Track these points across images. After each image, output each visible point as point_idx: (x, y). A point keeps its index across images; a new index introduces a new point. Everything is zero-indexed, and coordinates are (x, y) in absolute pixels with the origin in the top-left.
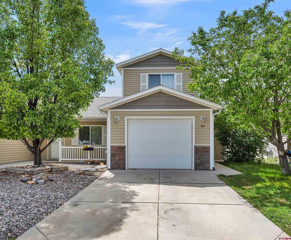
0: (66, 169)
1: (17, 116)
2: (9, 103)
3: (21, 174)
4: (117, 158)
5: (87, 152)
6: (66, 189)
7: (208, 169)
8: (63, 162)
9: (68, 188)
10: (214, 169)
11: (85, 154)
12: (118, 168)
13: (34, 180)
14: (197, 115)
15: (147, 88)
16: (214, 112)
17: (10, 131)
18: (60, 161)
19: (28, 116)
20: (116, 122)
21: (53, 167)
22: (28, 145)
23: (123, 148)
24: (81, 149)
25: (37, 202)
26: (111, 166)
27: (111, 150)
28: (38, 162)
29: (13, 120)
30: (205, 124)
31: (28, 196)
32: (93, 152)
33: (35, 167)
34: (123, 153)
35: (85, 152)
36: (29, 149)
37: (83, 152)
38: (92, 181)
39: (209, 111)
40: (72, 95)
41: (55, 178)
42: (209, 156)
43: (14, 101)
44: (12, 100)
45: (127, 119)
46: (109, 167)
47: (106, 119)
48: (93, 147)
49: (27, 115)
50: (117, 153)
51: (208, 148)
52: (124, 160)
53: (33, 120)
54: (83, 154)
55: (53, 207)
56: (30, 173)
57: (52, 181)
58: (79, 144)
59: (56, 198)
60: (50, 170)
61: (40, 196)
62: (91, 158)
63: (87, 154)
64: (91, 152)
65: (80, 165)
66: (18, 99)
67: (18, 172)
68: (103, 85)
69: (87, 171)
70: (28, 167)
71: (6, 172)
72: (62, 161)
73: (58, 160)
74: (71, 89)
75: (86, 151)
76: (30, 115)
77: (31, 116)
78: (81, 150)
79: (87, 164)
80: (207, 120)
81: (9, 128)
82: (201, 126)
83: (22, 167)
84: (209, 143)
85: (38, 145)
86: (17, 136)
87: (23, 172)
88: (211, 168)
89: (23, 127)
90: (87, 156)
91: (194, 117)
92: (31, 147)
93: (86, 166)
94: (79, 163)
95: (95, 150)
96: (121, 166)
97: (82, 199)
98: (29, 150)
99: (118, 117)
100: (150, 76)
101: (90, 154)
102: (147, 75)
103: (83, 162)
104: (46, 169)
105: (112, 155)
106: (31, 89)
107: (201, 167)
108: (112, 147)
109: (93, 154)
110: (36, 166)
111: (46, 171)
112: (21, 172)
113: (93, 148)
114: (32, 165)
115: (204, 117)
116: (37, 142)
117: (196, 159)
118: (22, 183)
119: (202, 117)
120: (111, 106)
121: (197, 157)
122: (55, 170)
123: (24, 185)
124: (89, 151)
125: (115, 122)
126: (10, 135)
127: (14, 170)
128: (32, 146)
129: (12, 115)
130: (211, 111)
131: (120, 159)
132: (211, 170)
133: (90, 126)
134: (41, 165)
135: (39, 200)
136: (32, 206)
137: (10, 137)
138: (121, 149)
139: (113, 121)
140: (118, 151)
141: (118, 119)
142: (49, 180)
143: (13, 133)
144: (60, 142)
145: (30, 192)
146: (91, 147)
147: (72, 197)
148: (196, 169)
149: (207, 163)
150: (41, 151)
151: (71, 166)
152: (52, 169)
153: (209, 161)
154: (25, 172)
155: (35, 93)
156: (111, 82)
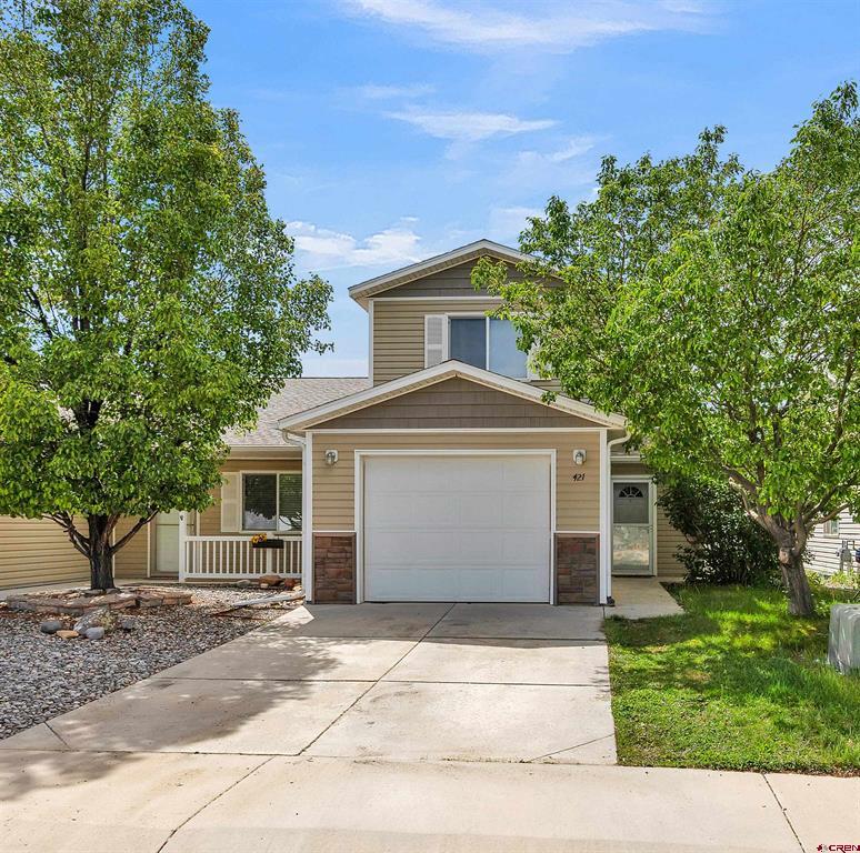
0: (187, 600)
1: (33, 453)
2: (8, 419)
3: (49, 614)
4: (332, 571)
5: (265, 553)
6: (158, 651)
7: (592, 601)
8: (191, 584)
9: (166, 649)
10: (611, 602)
11: (258, 559)
12: (335, 600)
13: (78, 627)
14: (562, 447)
15: (445, 357)
16: (611, 435)
17: (16, 493)
18: (181, 580)
19: (64, 452)
20: (330, 467)
21: (142, 595)
22: (72, 531)
23: (349, 541)
24: (245, 543)
25: (67, 677)
26: (315, 593)
27: (315, 547)
28: (102, 582)
29: (22, 465)
30: (586, 472)
31: (48, 664)
32: (282, 553)
33: (91, 595)
34: (348, 555)
35: (258, 553)
36: (75, 542)
37: (251, 553)
38: (242, 634)
39: (598, 435)
40: (184, 397)
41: (138, 626)
42: (596, 563)
43: (22, 414)
44: (16, 411)
45: (363, 457)
46: (309, 597)
47: (300, 454)
48: (281, 538)
49: (60, 450)
50: (330, 555)
51: (595, 540)
52: (352, 576)
53: (79, 463)
54: (251, 558)
55: (106, 688)
56: (76, 611)
57: (127, 631)
58: (243, 529)
59: (121, 668)
60: (133, 603)
61: (81, 665)
62: (275, 571)
63: (265, 558)
64: (274, 554)
65: (233, 592)
66: (32, 408)
67: (43, 610)
68: (297, 357)
69: (245, 607)
70: (71, 596)
71: (8, 610)
72: (188, 579)
73: (178, 578)
74: (182, 377)
75: (261, 550)
76: (71, 450)
77: (73, 454)
78: (245, 547)
79: (257, 588)
80: (590, 459)
81: (11, 485)
82: (575, 478)
83: (55, 596)
84: (597, 526)
85: (101, 532)
86: (36, 507)
87: (55, 610)
88: (603, 600)
89: (52, 483)
90: (264, 564)
91: (553, 453)
92: (82, 539)
93: (248, 595)
94: (235, 586)
95: (288, 547)
96: (343, 594)
97: (188, 672)
98: (76, 546)
99: (336, 452)
100: (453, 321)
101: (274, 559)
102: (444, 318)
103: (248, 582)
104: (122, 602)
105: (319, 563)
106: (73, 378)
107: (573, 597)
108: (315, 538)
109: (281, 559)
110: (94, 592)
111: (121, 605)
112: (48, 609)
113: (282, 541)
114: (83, 591)
115: (583, 452)
116: (99, 524)
117: (557, 574)
118: (42, 636)
119: (576, 452)
120: (312, 420)
121: (563, 566)
122: (148, 604)
123: (48, 639)
124: (269, 552)
125: (326, 465)
126: (16, 505)
127: (30, 604)
128: (86, 534)
129: (20, 452)
130: (603, 433)
131: (339, 574)
132: (603, 605)
133: (278, 473)
134: (109, 590)
135: (74, 674)
136: (52, 684)
137: (18, 509)
138: (342, 544)
139: (320, 464)
140: (335, 548)
141: (334, 457)
142: (121, 628)
143: (27, 500)
144: (183, 524)
145: (59, 655)
146: (276, 538)
147: (163, 668)
148: (558, 603)
149: (590, 585)
150: (110, 550)
151: (206, 593)
152: (138, 601)
153: (596, 578)
154: (61, 610)
155: (82, 391)
156: (321, 348)
